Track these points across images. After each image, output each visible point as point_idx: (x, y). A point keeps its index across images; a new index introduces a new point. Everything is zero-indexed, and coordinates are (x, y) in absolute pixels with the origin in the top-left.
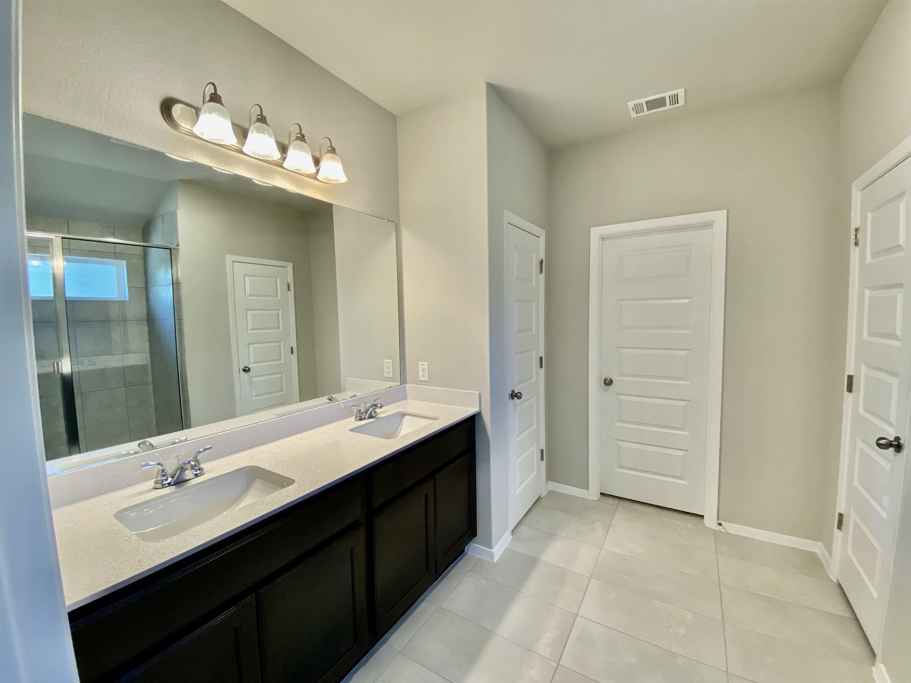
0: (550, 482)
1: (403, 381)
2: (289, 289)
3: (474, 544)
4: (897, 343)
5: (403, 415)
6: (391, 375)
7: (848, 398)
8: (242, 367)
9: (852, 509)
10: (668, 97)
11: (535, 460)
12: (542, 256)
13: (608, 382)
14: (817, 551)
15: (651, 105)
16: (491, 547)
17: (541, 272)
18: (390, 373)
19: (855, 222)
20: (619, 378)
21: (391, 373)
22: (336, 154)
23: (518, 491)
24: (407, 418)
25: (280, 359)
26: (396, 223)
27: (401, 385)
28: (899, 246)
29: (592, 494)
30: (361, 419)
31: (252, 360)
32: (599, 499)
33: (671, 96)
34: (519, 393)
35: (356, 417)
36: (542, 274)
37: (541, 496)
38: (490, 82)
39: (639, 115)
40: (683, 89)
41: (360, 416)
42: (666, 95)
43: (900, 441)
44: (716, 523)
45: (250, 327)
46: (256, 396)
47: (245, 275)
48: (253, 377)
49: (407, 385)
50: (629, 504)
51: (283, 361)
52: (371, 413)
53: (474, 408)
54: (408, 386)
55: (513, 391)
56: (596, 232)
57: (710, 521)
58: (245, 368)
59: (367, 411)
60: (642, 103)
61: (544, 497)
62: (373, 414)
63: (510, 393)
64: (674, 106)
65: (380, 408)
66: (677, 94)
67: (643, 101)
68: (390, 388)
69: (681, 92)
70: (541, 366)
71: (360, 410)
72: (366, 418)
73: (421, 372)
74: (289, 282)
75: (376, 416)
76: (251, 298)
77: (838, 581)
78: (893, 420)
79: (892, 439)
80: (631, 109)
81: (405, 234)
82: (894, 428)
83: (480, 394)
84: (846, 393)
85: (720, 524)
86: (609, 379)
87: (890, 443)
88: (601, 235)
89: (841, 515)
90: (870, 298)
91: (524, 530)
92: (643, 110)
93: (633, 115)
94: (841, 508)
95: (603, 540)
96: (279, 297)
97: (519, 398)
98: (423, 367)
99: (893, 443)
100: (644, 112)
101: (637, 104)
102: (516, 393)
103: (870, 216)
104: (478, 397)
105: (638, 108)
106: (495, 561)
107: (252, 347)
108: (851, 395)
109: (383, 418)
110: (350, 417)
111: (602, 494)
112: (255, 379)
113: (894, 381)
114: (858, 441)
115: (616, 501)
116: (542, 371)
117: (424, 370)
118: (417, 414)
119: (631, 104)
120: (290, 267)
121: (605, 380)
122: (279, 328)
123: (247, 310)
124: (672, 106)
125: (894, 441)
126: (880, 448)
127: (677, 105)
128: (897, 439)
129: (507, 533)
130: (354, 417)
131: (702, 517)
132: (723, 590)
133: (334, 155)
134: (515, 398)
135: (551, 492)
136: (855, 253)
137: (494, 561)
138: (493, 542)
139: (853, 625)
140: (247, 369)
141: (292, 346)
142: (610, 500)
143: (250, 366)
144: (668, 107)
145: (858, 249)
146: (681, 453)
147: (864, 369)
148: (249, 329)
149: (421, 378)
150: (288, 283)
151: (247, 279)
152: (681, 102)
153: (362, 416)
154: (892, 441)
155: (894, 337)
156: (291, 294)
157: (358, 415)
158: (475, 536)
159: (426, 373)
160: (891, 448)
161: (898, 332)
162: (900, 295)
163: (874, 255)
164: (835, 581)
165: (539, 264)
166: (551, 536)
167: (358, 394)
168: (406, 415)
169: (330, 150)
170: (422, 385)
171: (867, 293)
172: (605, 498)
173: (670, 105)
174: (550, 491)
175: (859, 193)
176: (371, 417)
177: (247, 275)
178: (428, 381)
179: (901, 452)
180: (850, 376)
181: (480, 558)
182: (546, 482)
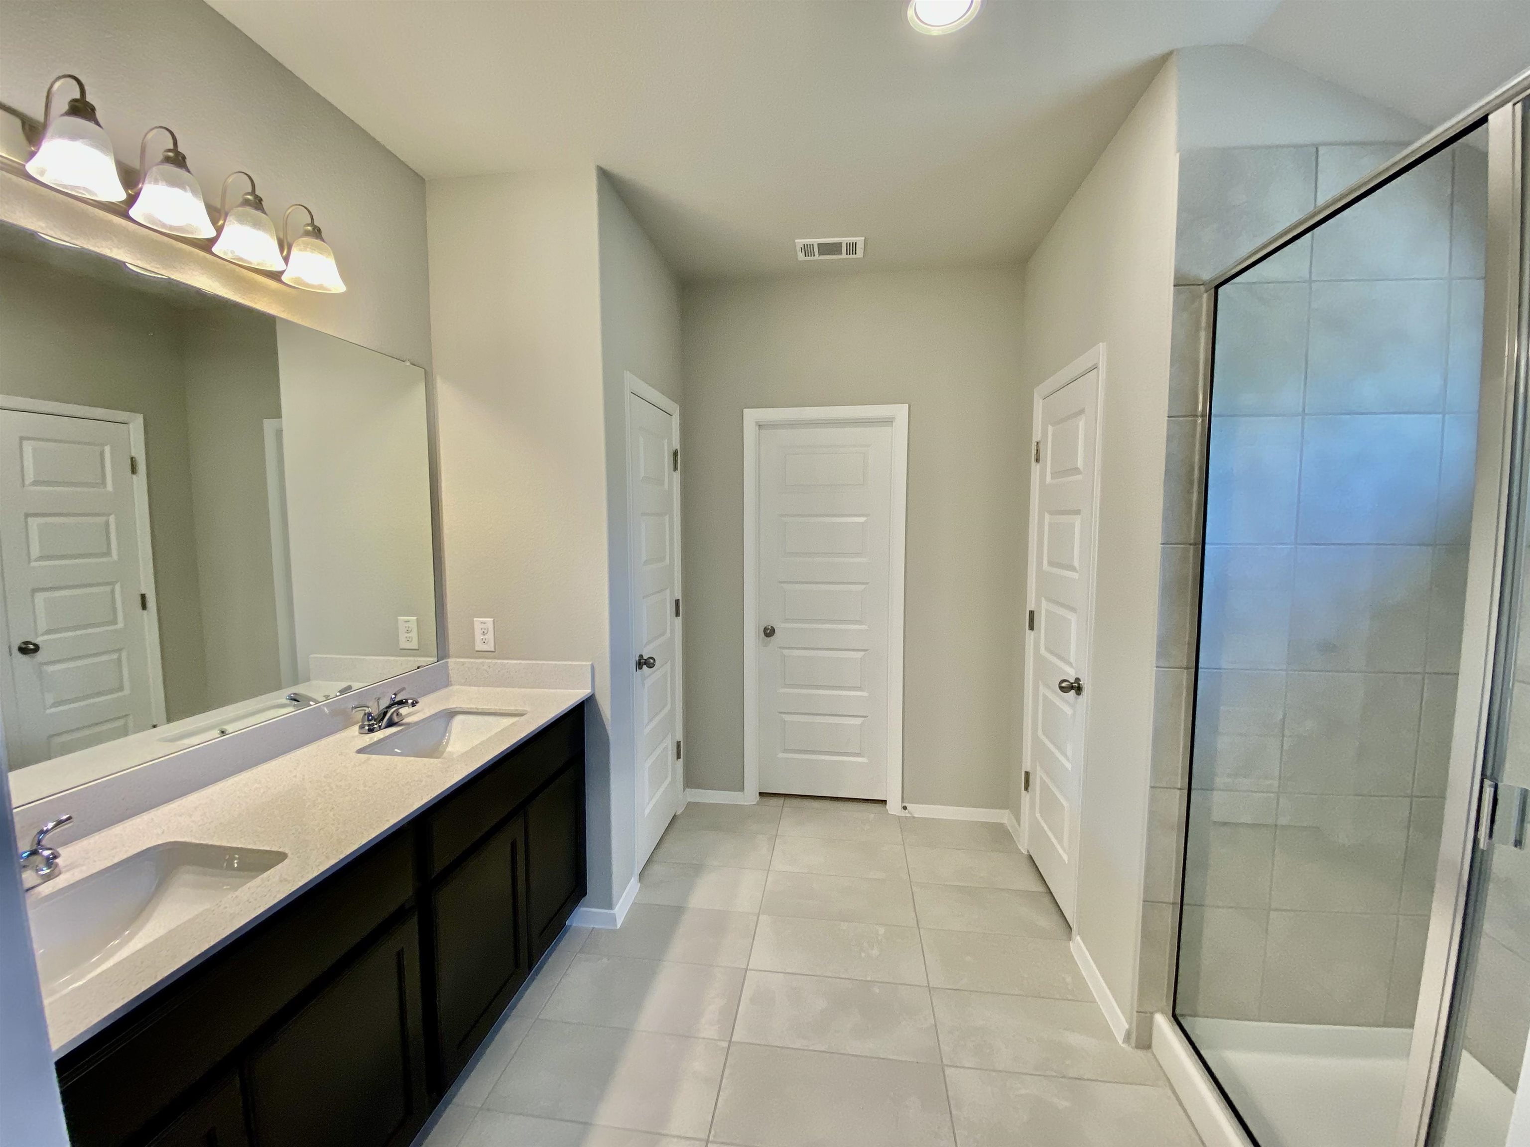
0: (688, 790)
1: (442, 653)
2: (134, 470)
3: (585, 909)
4: (1075, 576)
5: (451, 714)
6: (414, 645)
7: (1030, 636)
8: (17, 642)
9: (1038, 764)
10: (845, 244)
11: (670, 758)
12: (676, 445)
13: (769, 632)
14: (1005, 821)
15: (826, 249)
16: (610, 906)
17: (675, 469)
18: (411, 641)
19: (1037, 436)
20: (783, 625)
21: (415, 640)
22: (323, 240)
23: (647, 811)
24: (459, 718)
25: (114, 622)
26: (425, 370)
27: (438, 662)
28: (1078, 468)
29: (749, 797)
30: (371, 730)
31: (42, 625)
32: (758, 804)
33: (848, 244)
34: (652, 658)
35: (362, 727)
36: (677, 472)
37: (677, 814)
38: (603, 166)
39: (807, 258)
40: (864, 238)
41: (369, 725)
42: (845, 240)
43: (1080, 683)
44: (900, 807)
45: (35, 551)
46: (54, 705)
47: (22, 439)
48: (45, 664)
49: (449, 660)
50: (798, 800)
51: (120, 625)
52: (390, 719)
53: (584, 689)
54: (451, 662)
55: (641, 656)
56: (751, 416)
57: (894, 807)
58: (24, 646)
59: (382, 715)
60: (813, 245)
61: (682, 813)
62: (396, 719)
63: (637, 659)
64: (851, 256)
65: (413, 706)
66: (856, 243)
67: (815, 241)
68: (418, 668)
69: (860, 240)
70: (677, 614)
71: (369, 714)
72: (382, 727)
73: (478, 636)
74: (133, 455)
75: (400, 722)
76: (39, 488)
77: (1028, 851)
78: (1072, 660)
79: (1072, 681)
80: (798, 249)
81: (444, 391)
82: (1074, 668)
83: (593, 666)
84: (1028, 631)
85: (905, 808)
86: (770, 627)
87: (1071, 685)
88: (758, 422)
89: (1027, 774)
90: (1050, 524)
91: (657, 869)
92: (814, 253)
93: (801, 256)
94: (1027, 766)
95: (769, 858)
96: (110, 487)
97: (651, 666)
98: (483, 626)
99: (1074, 685)
100: (814, 256)
101: (807, 245)
102: (645, 660)
103: (1050, 428)
104: (590, 670)
105: (807, 250)
106: (619, 926)
107: (40, 597)
108: (1032, 633)
109: (416, 723)
110: (345, 727)
111: (761, 794)
112: (51, 669)
113: (1072, 617)
114: (1041, 687)
115: (781, 801)
116: (679, 621)
117: (485, 632)
118: (480, 711)
119: (800, 242)
120: (137, 423)
121: (764, 629)
122: (108, 553)
123: (27, 515)
124: (848, 256)
125: (1075, 683)
126: (1061, 690)
127: (854, 256)
128: (1077, 680)
129: (633, 879)
130: (356, 728)
131: (884, 802)
132: (914, 888)
133: (318, 242)
134: (645, 667)
135: (691, 807)
136: (1036, 468)
137: (616, 926)
138: (614, 899)
139: (1047, 900)
140: (31, 647)
141: (143, 592)
142: (773, 801)
143: (38, 640)
144: (844, 256)
145: (1038, 466)
146: (859, 721)
147: (1044, 604)
148: (33, 557)
149: (479, 646)
150: (132, 458)
151: (28, 447)
152: (860, 253)
153: (373, 725)
154: (1072, 683)
155: (1073, 569)
156: (140, 482)
157: (366, 723)
158: (585, 894)
159: (490, 636)
160: (1073, 691)
161: (1076, 564)
162: (1077, 521)
163: (1055, 475)
164: (1025, 853)
165: (672, 458)
166: (696, 869)
167: (356, 685)
168: (458, 714)
169: (310, 231)
170: (480, 658)
171: (1047, 518)
172: (765, 799)
173: (847, 254)
174: (689, 803)
175: (1041, 401)
176: (391, 724)
177: (29, 439)
178: (494, 650)
179: (1082, 694)
180: (1032, 611)
181: (593, 928)
182: (684, 790)
